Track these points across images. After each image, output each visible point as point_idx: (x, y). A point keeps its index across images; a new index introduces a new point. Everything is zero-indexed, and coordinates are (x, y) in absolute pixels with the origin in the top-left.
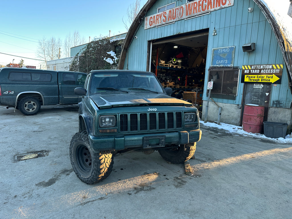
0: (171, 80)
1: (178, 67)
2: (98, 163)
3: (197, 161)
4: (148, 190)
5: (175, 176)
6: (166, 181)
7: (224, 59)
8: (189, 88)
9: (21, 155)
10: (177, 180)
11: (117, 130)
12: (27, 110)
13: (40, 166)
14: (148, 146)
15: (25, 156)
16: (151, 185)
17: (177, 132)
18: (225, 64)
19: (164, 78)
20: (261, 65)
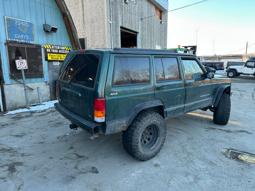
7: (24, 34)
18: (26, 39)
20: (58, 46)
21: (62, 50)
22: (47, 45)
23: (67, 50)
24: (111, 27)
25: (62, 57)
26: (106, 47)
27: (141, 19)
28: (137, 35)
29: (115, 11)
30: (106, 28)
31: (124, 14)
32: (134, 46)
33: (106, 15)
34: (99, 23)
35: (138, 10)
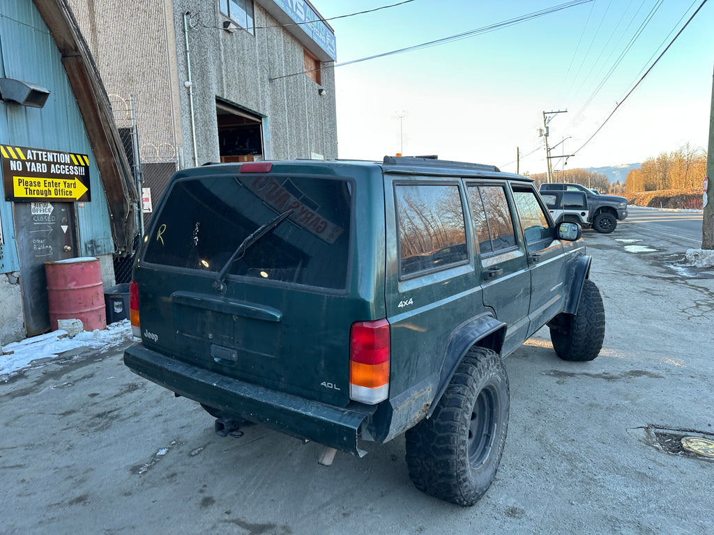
20: (47, 151)
21: (60, 164)
22: (10, 149)
23: (76, 163)
24: (189, 98)
25: (62, 186)
26: (177, 155)
27: (271, 80)
28: (261, 123)
29: (200, 52)
30: (175, 99)
31: (224, 62)
32: (254, 154)
33: (174, 62)
34: (150, 84)
35: (262, 54)
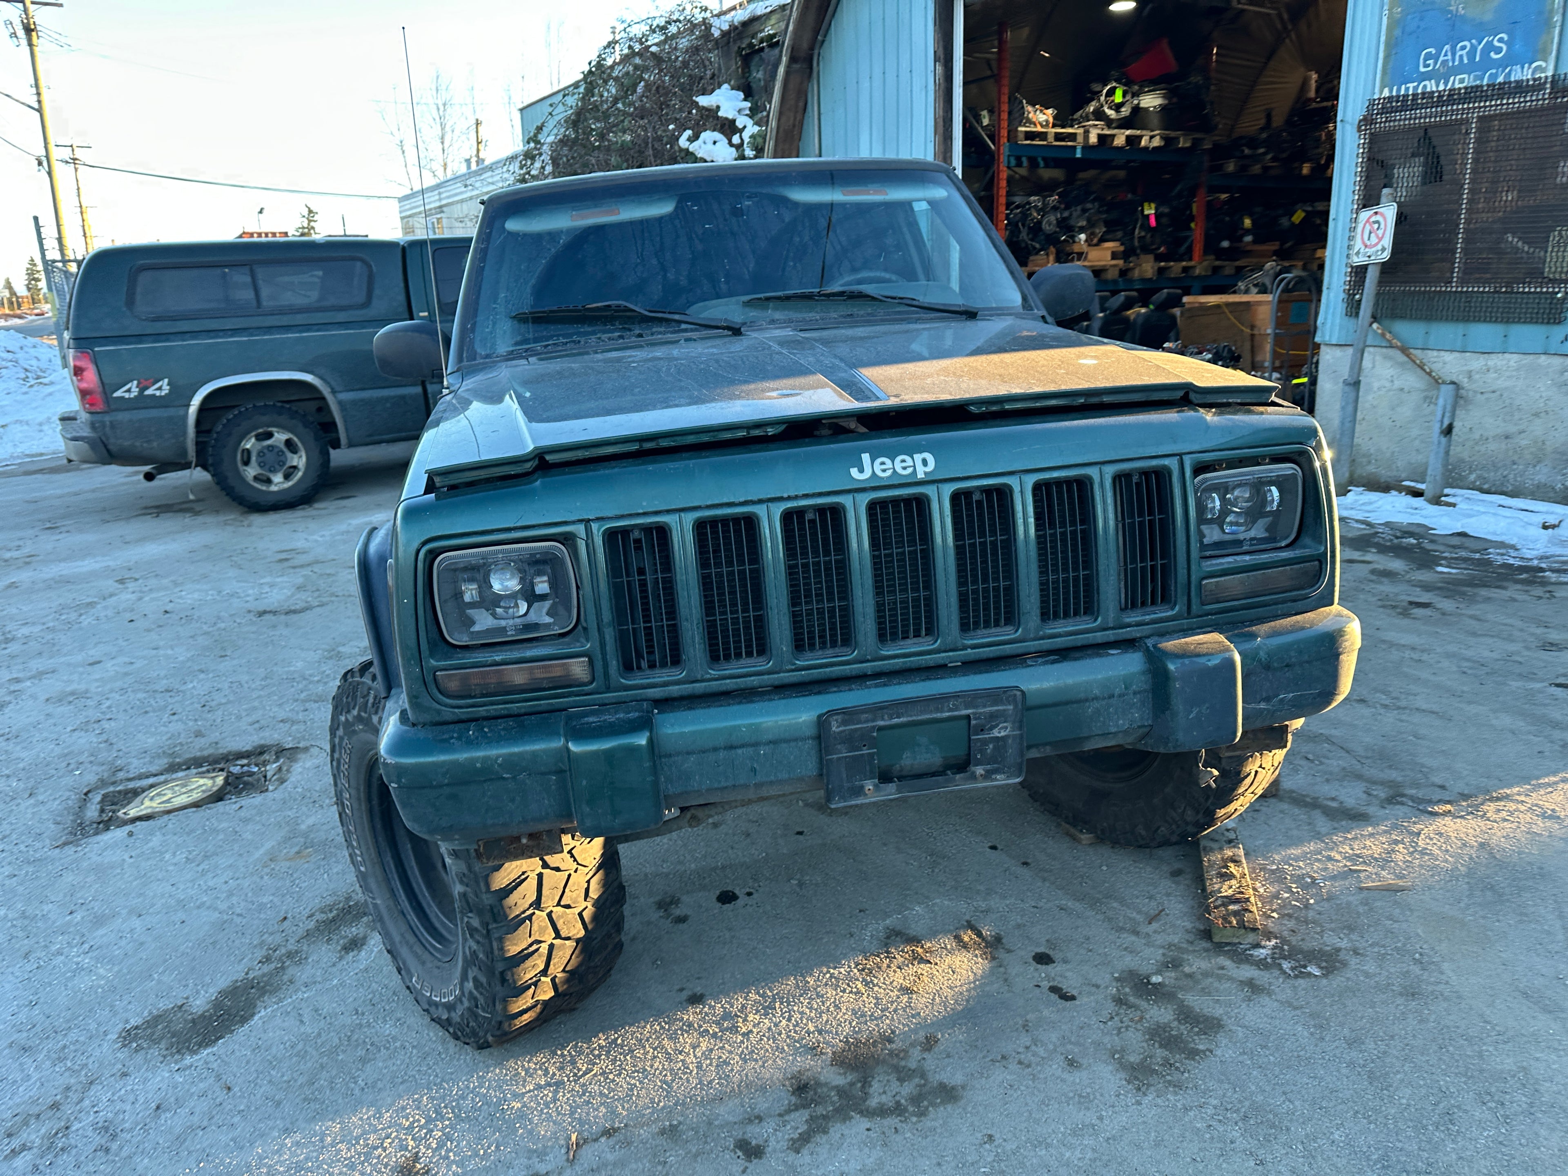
0: (1100, 230)
1: (1140, 137)
2: (488, 917)
3: (1297, 811)
4: (898, 1110)
5: (1129, 962)
6: (1051, 1010)
7: (1481, 30)
8: (1216, 270)
9: (131, 785)
10: (1143, 1004)
11: (591, 662)
12: (256, 478)
13: (203, 873)
14: (869, 786)
15: (152, 786)
16: (930, 1062)
17: (1128, 644)
18: (1486, 64)
19: (1050, 223)
